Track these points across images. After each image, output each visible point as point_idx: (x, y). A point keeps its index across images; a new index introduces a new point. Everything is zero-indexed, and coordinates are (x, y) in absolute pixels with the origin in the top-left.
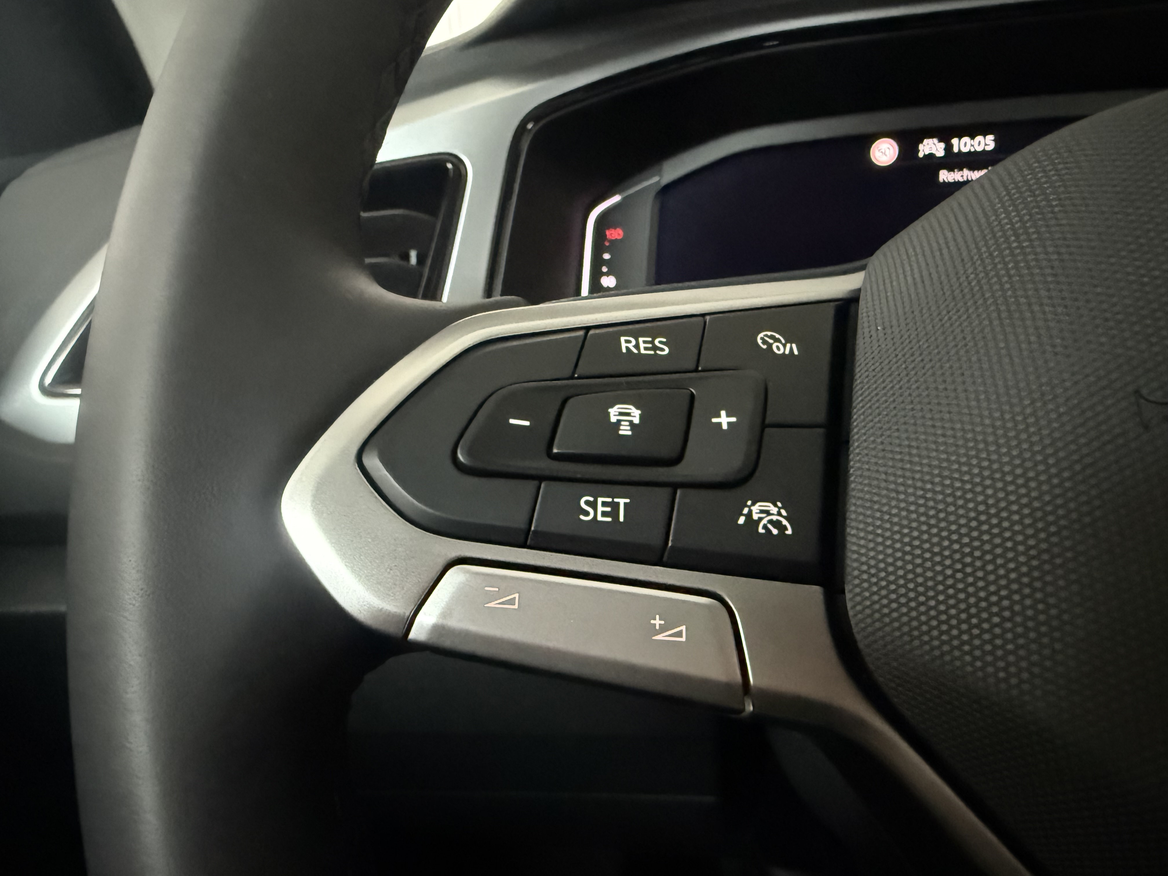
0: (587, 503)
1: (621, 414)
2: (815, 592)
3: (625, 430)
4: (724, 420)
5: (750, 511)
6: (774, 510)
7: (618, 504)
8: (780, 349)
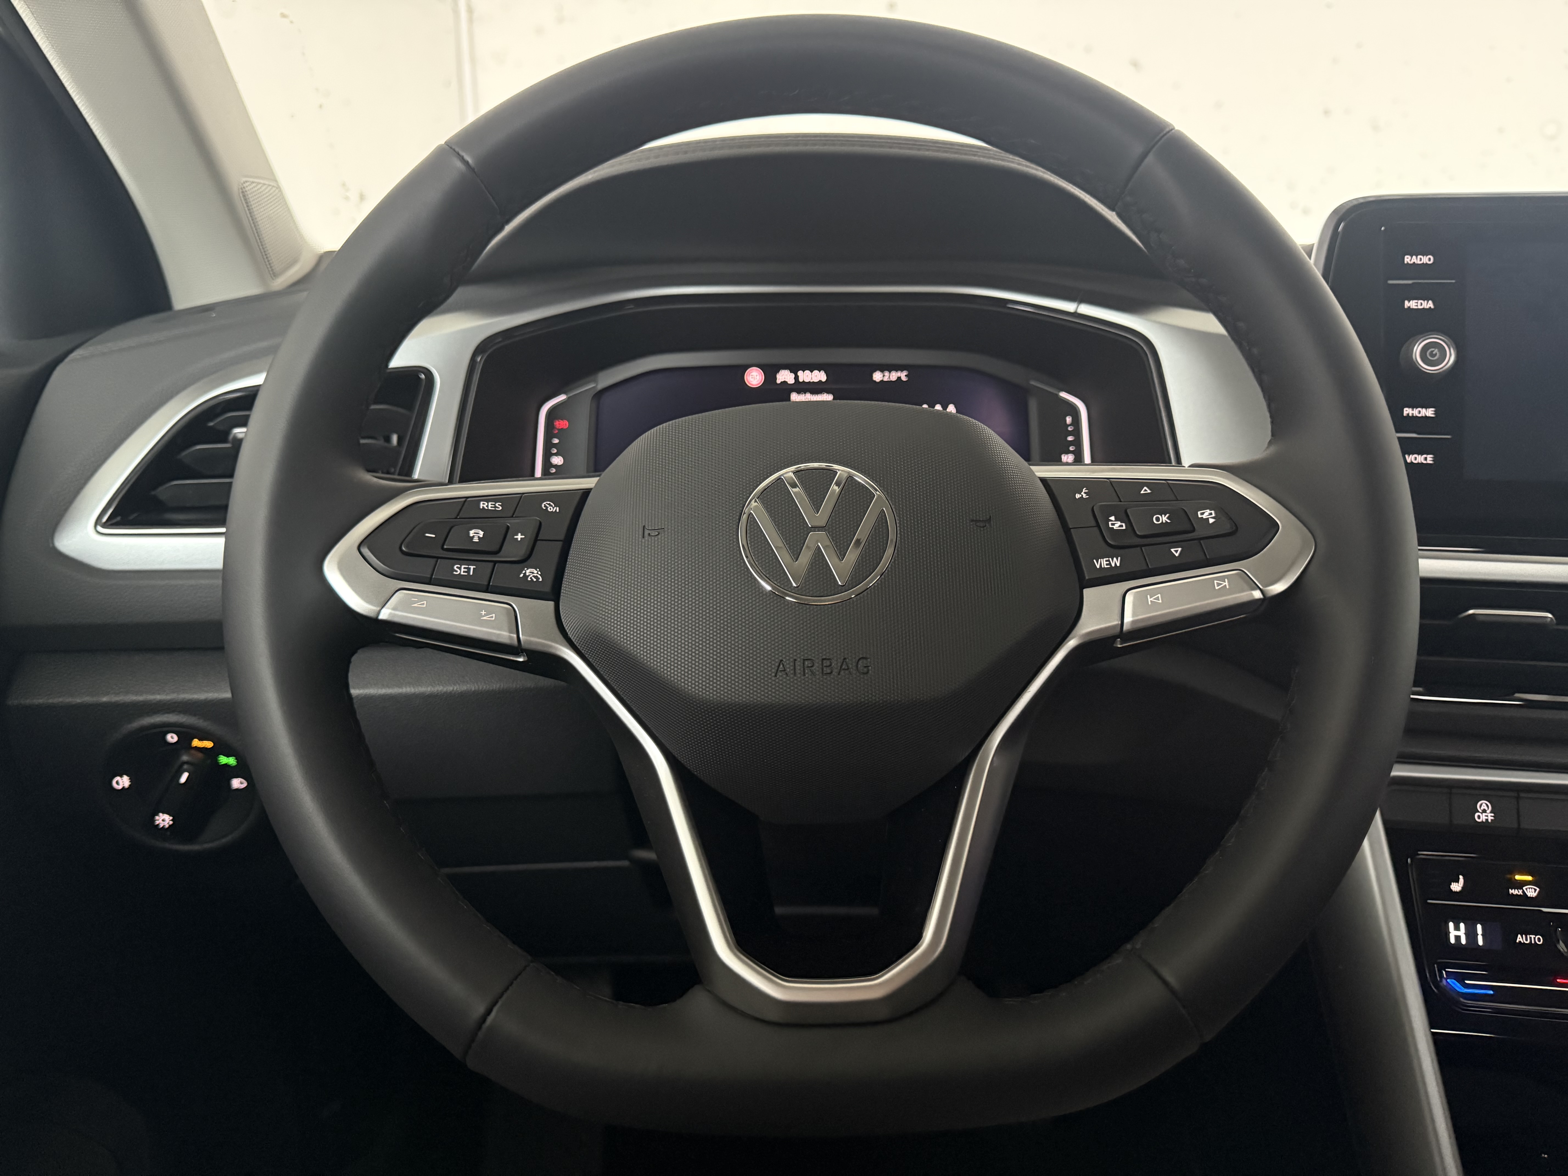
0: (457, 567)
1: (475, 533)
2: (551, 604)
3: (476, 540)
4: (519, 537)
5: (525, 572)
6: (536, 572)
7: (470, 568)
8: (551, 509)
